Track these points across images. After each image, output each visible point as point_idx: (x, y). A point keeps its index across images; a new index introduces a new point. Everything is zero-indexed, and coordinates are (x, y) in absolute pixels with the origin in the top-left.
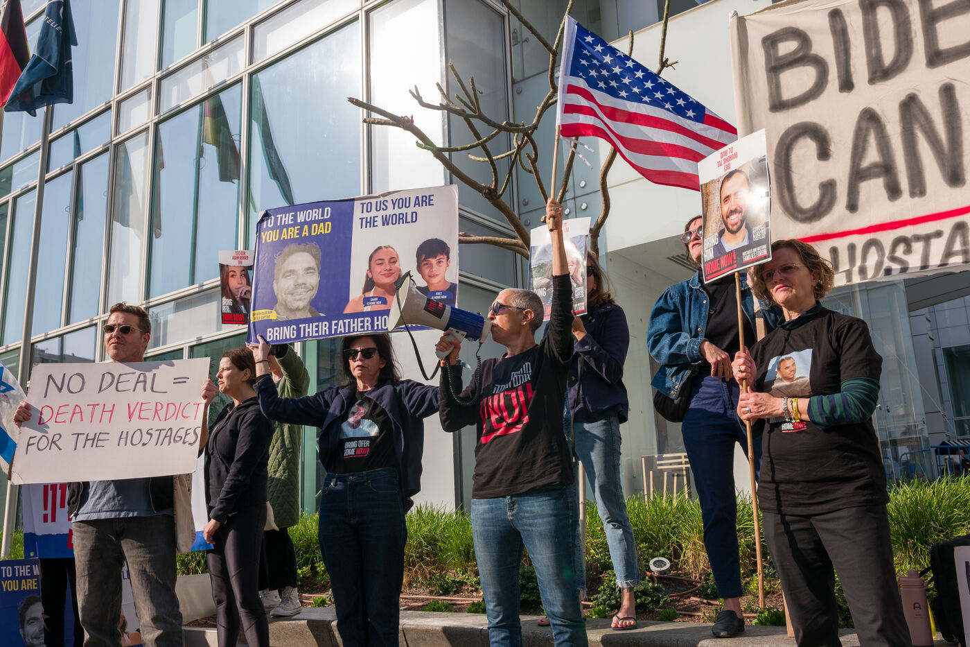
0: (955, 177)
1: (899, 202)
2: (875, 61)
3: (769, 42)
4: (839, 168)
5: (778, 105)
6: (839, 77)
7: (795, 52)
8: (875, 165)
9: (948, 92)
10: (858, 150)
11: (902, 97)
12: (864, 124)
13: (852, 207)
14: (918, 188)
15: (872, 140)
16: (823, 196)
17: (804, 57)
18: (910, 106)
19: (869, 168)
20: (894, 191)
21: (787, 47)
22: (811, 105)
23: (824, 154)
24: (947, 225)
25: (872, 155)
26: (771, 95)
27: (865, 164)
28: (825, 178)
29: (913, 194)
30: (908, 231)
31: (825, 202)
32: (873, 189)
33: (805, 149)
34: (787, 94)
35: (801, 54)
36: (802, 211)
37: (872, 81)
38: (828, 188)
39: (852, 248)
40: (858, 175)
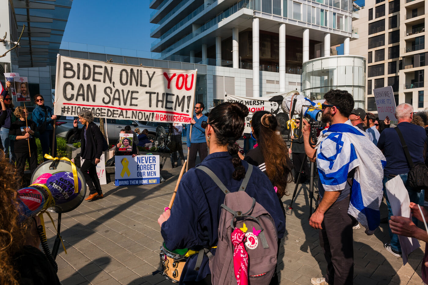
0: (94, 100)
1: (84, 101)
2: (84, 76)
3: (65, 64)
4: (75, 92)
5: (65, 77)
6: (77, 76)
7: (70, 68)
8: (81, 94)
9: (95, 86)
10: (79, 91)
11: (88, 84)
12: (81, 86)
13: (77, 100)
14: (88, 100)
15: (81, 89)
16: (71, 97)
17: (71, 69)
18: (89, 86)
19: (80, 94)
20: (84, 100)
21: (68, 66)
22: (71, 79)
23: (73, 89)
24: (91, 108)
25: (81, 92)
26: (64, 75)
27: (80, 93)
28: (72, 93)
29: (87, 101)
30: (85, 107)
31: (72, 98)
32: (80, 98)
33: (69, 87)
34: (67, 75)
35: (71, 68)
36: (67, 98)
37: (83, 79)
38: (73, 95)
39: (75, 107)
40: (78, 95)
